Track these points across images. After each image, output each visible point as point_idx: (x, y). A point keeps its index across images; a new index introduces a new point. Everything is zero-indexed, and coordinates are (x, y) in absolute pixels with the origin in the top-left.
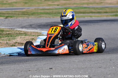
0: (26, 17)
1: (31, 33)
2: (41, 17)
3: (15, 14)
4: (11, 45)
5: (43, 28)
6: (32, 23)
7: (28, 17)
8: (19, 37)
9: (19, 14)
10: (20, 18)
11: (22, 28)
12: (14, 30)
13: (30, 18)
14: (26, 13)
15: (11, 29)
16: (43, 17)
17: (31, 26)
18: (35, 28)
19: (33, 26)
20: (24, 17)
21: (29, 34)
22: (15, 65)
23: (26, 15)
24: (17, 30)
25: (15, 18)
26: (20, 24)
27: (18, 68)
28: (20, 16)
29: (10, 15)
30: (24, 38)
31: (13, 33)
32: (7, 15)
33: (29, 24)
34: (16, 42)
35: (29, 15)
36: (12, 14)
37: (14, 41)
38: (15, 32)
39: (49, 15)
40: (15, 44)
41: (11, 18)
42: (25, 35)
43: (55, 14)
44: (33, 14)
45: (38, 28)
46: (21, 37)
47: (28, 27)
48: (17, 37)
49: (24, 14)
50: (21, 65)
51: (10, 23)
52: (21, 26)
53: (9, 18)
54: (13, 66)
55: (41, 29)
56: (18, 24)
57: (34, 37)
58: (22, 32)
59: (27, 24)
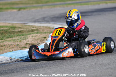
4: (22, 47)
5: (56, 22)
6: (45, 16)
11: (35, 22)
12: (26, 26)
13: (44, 9)
15: (24, 24)
17: (44, 20)
18: (48, 22)
19: (46, 19)
30: (36, 36)
31: (25, 30)
34: (27, 44)
37: (25, 41)
38: (27, 29)
40: (26, 46)
45: (51, 22)
46: (32, 36)
48: (29, 36)
52: (34, 20)
55: (54, 23)
57: (46, 34)
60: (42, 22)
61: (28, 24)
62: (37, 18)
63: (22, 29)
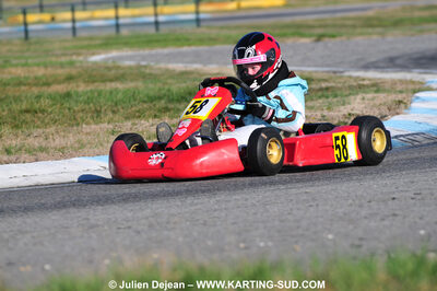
60: (388, 67)
61: (347, 74)
62: (373, 59)
63: (333, 84)
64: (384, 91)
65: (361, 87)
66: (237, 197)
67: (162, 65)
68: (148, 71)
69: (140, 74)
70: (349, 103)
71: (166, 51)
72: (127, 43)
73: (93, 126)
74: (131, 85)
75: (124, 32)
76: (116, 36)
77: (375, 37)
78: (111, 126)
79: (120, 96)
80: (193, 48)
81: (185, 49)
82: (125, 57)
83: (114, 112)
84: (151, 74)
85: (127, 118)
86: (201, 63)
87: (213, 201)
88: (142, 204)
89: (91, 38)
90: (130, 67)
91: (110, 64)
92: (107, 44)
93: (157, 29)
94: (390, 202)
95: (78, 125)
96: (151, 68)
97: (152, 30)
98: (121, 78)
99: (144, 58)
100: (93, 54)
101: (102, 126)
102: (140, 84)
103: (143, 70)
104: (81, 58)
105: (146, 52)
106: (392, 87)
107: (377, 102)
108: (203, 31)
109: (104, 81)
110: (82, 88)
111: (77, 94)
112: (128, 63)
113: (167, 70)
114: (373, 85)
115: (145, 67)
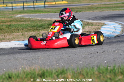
0: (92, 11)
1: (96, 23)
2: (103, 10)
3: (83, 9)
6: (96, 16)
7: (93, 11)
8: (87, 27)
9: (85, 9)
10: (87, 12)
11: (89, 19)
13: (95, 12)
14: (91, 8)
16: (105, 10)
17: (96, 18)
18: (99, 19)
19: (97, 18)
20: (90, 11)
21: (95, 24)
22: (86, 49)
23: (92, 9)
24: (85, 22)
25: (83, 12)
26: (87, 16)
27: (88, 51)
28: (87, 10)
29: (79, 10)
30: (91, 27)
32: (77, 10)
33: (94, 16)
34: (85, 31)
35: (93, 9)
36: (81, 9)
39: (109, 9)
41: (80, 12)
42: (92, 25)
43: (115, 8)
44: (97, 8)
45: (102, 19)
47: (93, 19)
49: (90, 8)
50: (90, 49)
51: (79, 16)
52: (88, 18)
53: (79, 12)
54: (84, 49)
55: (104, 20)
56: (86, 17)
57: (99, 26)
58: (89, 23)
59: (93, 17)
62: (91, 17)
64: (94, 25)
65: (88, 24)
66: (55, 52)
67: (36, 18)
68: (31, 20)
69: (30, 20)
70: (85, 28)
71: (36, 14)
72: (26, 12)
73: (17, 33)
74: (27, 23)
75: (25, 9)
76: (23, 10)
77: (91, 12)
78: (22, 33)
79: (24, 26)
80: (44, 14)
81: (42, 14)
82: (26, 16)
83: (23, 30)
84: (32, 20)
85: (26, 31)
86: (45, 17)
87: (49, 53)
88: (30, 53)
89: (17, 11)
90: (27, 18)
91: (22, 17)
92: (21, 12)
93: (34, 9)
94: (97, 54)
95: (13, 33)
96: (33, 19)
97: (33, 9)
98: (25, 21)
99: (31, 16)
100: (17, 15)
101: (19, 33)
102: (30, 23)
103: (30, 19)
104: (14, 16)
105: (31, 14)
106: (96, 24)
107: (92, 28)
108: (46, 9)
109: (20, 22)
110: (14, 23)
111: (13, 25)
112: (26, 17)
113: (37, 19)
114: (91, 24)
115: (31, 18)
